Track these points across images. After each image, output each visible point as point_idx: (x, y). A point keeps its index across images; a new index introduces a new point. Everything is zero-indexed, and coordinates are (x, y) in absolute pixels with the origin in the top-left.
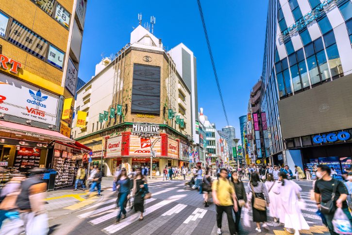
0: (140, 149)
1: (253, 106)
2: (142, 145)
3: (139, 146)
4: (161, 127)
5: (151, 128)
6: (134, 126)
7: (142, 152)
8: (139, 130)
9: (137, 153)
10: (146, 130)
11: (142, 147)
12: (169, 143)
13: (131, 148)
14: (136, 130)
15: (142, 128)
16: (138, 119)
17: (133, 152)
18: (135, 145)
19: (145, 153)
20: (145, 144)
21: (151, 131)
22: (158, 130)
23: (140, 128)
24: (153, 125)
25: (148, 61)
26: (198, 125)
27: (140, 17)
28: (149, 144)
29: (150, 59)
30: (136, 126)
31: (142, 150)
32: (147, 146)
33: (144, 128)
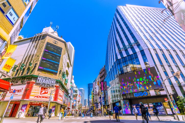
0: (39, 95)
1: (100, 78)
2: (41, 92)
3: (39, 93)
4: (57, 82)
5: (51, 81)
6: (39, 78)
7: (40, 97)
8: (42, 81)
9: (36, 98)
10: (47, 82)
11: (41, 94)
12: (59, 93)
13: (32, 94)
14: (40, 81)
15: (44, 80)
16: (42, 74)
17: (33, 97)
18: (36, 92)
19: (42, 98)
20: (43, 92)
21: (50, 83)
22: (55, 83)
23: (43, 80)
24: (52, 80)
25: (56, 44)
26: (71, 85)
27: (51, 23)
28: (47, 92)
29: (57, 43)
30: (40, 79)
31: (41, 95)
32: (45, 93)
33: (45, 80)
